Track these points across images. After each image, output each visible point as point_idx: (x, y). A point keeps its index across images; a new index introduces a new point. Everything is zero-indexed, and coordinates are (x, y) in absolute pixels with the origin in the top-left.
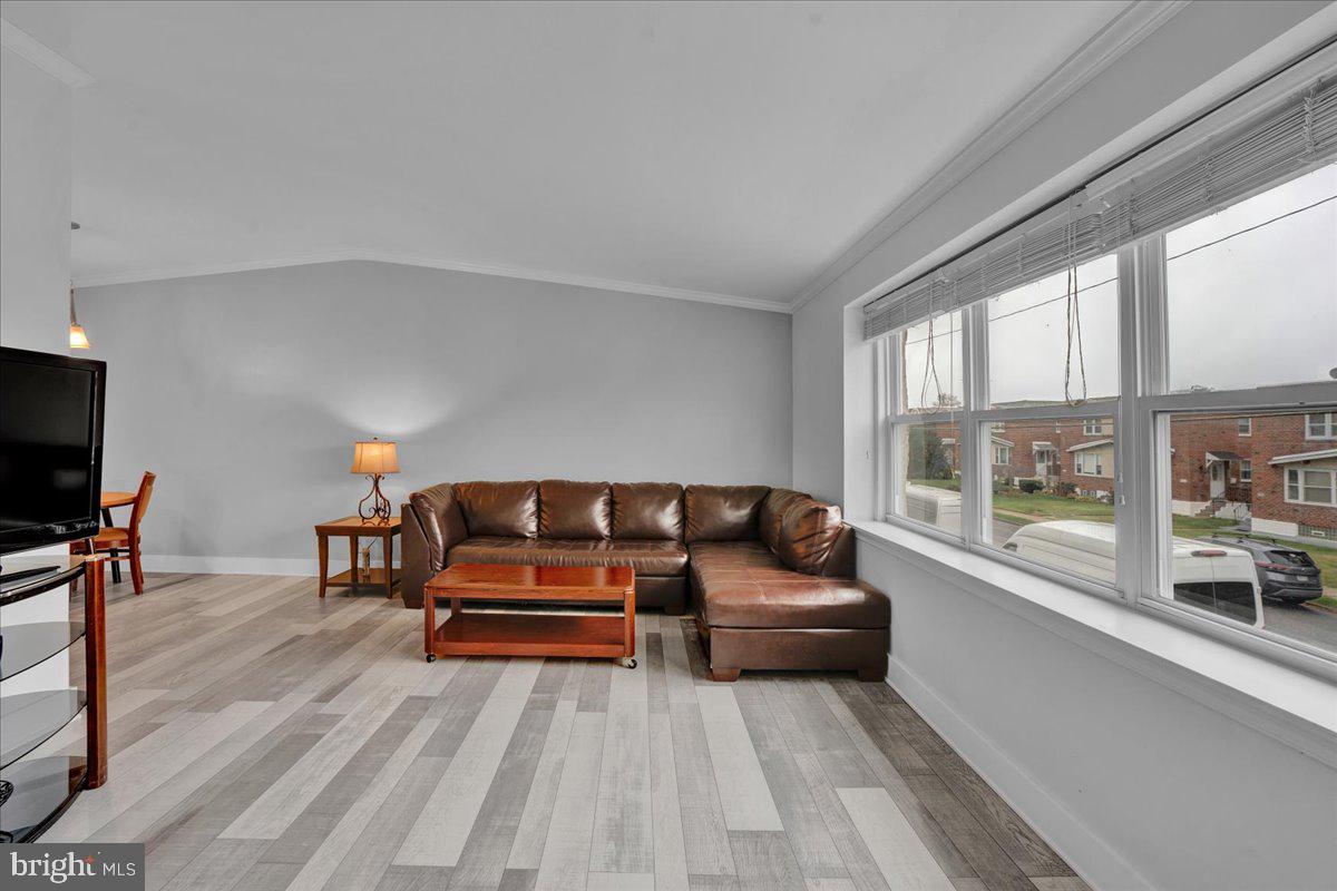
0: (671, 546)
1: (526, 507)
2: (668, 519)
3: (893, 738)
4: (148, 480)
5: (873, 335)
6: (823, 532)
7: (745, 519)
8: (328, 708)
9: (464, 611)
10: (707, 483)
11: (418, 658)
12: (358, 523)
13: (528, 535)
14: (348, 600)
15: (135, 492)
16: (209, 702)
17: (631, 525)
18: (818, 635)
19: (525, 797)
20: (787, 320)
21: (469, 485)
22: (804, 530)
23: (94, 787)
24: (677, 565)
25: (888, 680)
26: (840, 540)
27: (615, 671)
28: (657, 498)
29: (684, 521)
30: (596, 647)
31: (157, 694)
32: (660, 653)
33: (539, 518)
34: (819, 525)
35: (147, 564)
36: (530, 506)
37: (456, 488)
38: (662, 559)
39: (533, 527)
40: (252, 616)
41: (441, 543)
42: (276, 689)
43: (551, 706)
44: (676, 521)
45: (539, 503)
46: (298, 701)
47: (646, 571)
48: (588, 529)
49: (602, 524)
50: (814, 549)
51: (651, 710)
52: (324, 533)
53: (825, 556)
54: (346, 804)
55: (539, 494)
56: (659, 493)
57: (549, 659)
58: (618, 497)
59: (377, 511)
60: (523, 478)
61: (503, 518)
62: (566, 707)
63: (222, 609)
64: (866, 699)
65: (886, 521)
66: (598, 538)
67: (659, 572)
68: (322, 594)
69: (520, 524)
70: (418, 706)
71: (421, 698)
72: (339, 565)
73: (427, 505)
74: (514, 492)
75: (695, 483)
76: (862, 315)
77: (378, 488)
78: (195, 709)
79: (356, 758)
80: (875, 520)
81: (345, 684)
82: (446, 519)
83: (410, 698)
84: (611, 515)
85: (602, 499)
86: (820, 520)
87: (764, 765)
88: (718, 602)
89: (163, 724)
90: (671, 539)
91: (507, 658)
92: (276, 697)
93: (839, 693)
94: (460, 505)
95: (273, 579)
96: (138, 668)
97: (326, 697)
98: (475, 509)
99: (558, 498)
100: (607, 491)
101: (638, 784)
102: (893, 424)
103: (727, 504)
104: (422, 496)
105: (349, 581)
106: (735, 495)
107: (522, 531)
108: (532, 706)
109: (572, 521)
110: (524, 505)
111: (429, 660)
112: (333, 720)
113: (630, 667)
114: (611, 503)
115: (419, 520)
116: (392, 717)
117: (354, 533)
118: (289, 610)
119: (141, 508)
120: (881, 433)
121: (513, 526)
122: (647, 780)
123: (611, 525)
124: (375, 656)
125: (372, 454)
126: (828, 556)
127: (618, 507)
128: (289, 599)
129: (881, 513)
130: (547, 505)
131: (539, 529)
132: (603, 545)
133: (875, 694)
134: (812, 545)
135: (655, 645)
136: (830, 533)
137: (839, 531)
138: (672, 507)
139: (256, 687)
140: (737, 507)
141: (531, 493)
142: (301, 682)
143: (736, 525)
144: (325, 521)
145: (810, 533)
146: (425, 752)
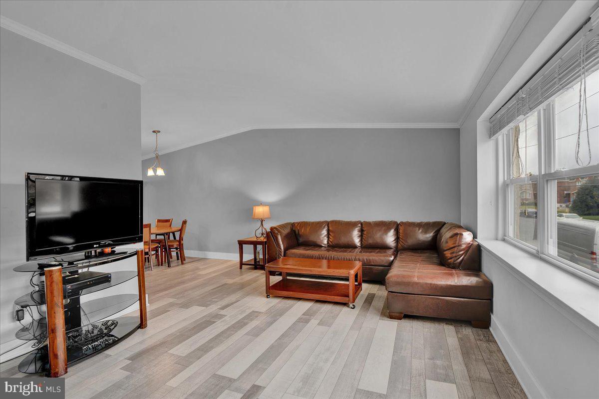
0: (390, 252)
1: (323, 232)
2: (390, 239)
3: (476, 360)
4: (185, 222)
5: (494, 135)
6: (460, 246)
7: (430, 239)
8: (222, 312)
9: (288, 278)
10: (410, 221)
11: (264, 296)
12: (255, 239)
13: (323, 245)
14: (250, 270)
15: (180, 227)
16: (186, 305)
17: (370, 241)
18: (447, 301)
19: (276, 357)
20: (456, 132)
21: (298, 223)
22: (450, 244)
23: (143, 328)
24: (389, 260)
25: (491, 329)
26: (470, 251)
27: (345, 309)
28: (384, 228)
29: (397, 239)
30: (336, 297)
31: (171, 300)
32: (370, 303)
33: (328, 238)
34: (457, 242)
35: (187, 253)
36: (325, 232)
37: (293, 225)
38: (380, 258)
39: (325, 242)
40: (214, 275)
41: (282, 248)
42: (209, 303)
43: (307, 321)
44: (394, 239)
45: (328, 231)
46: (213, 308)
47: (373, 264)
48: (350, 243)
49: (357, 241)
50: (454, 255)
51: (352, 328)
52: (241, 243)
53: (461, 258)
54: (212, 348)
55: (328, 227)
56: (385, 226)
57: (317, 301)
58: (365, 228)
59: (262, 234)
60: (322, 220)
61: (313, 238)
62: (314, 322)
63: (206, 272)
64: (472, 337)
65: (504, 240)
66: (355, 247)
67: (378, 264)
68: (241, 268)
69: (319, 240)
70: (253, 315)
71: (257, 312)
72: (248, 257)
73: (277, 232)
74: (318, 226)
75: (404, 221)
76: (488, 124)
77: (262, 225)
78: (181, 307)
79: (222, 332)
80: (497, 239)
81: (232, 304)
82: (287, 237)
83: (253, 311)
84: (361, 236)
85: (357, 229)
86: (458, 240)
87: (394, 363)
88: (391, 279)
89: (169, 311)
90: (391, 249)
91: (300, 299)
92: (207, 306)
93: (457, 332)
94: (295, 231)
95: (227, 261)
96: (172, 290)
97: (223, 308)
98: (300, 233)
99: (337, 228)
100: (360, 225)
101: (327, 360)
102: (507, 185)
103: (420, 231)
104: (275, 228)
105: (253, 263)
106: (426, 226)
107: (319, 243)
108: (300, 320)
109: (344, 240)
110: (321, 232)
111: (267, 298)
112: (222, 316)
113: (352, 308)
114: (362, 231)
115: (273, 238)
116: (243, 319)
117: (255, 244)
118: (228, 274)
119: (183, 232)
120: (501, 191)
121: (316, 242)
122: (332, 360)
123: (361, 241)
124: (248, 294)
125: (260, 210)
126: (463, 259)
127: (365, 233)
128: (229, 269)
129: (500, 235)
130: (332, 232)
131: (328, 243)
132: (356, 250)
133: (479, 335)
134: (453, 253)
135: (370, 299)
136: (464, 246)
137: (469, 246)
138: (392, 232)
139: (203, 302)
140: (426, 232)
141: (325, 226)
142: (217, 302)
143: (424, 242)
144: (242, 238)
145: (452, 246)
146: (247, 334)
